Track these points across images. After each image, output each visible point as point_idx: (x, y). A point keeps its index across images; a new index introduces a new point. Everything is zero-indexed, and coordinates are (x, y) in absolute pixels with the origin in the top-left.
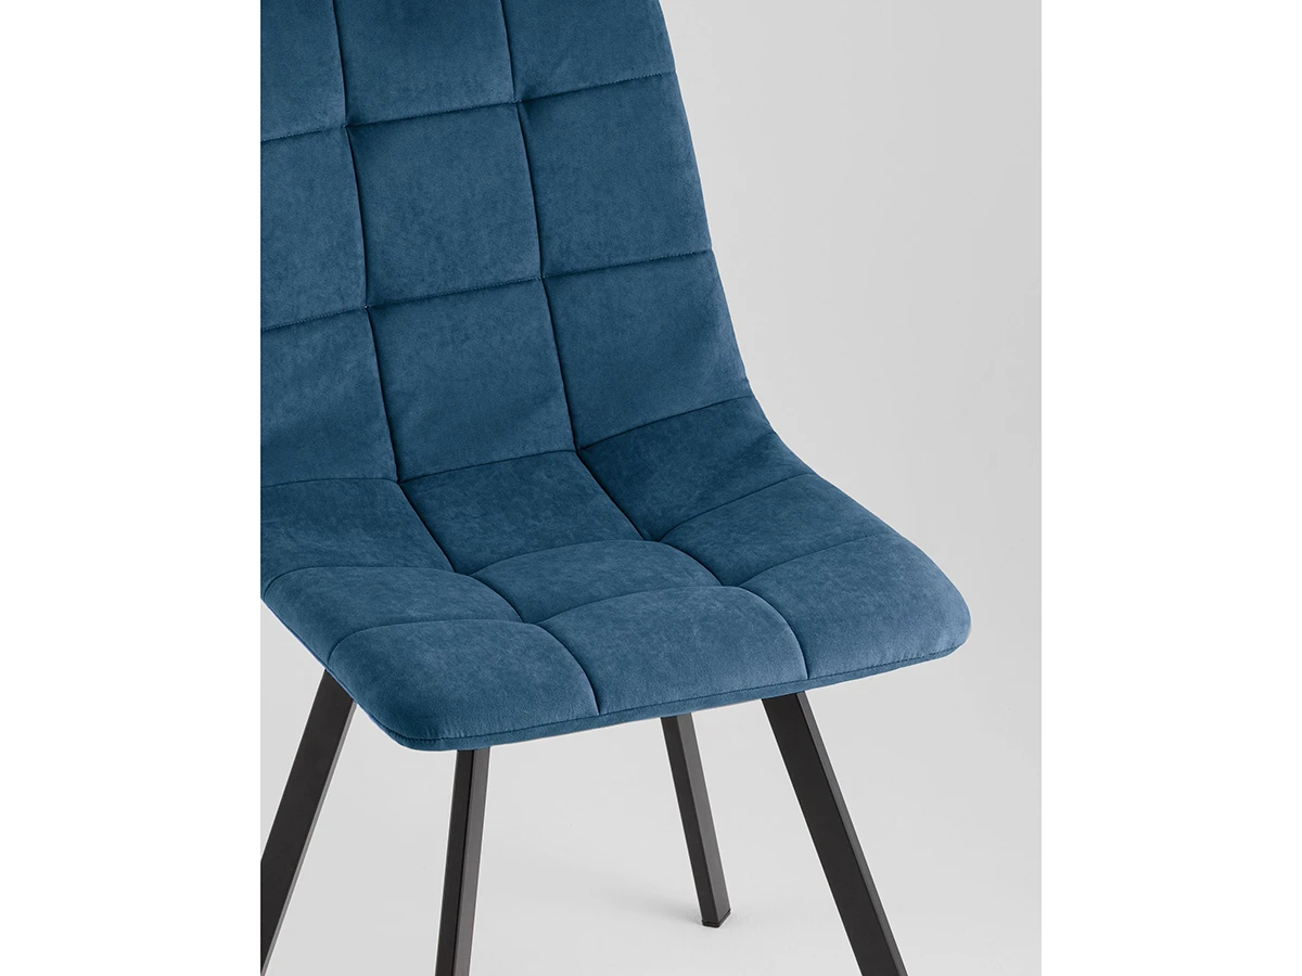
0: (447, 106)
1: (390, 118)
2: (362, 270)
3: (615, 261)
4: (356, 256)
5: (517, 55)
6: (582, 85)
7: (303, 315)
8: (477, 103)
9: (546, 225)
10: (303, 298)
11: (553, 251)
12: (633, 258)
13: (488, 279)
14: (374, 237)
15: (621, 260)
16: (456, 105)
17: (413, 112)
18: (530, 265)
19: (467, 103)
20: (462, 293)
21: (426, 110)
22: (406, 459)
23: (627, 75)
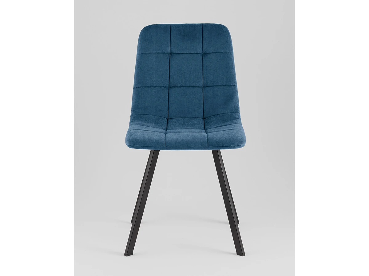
0: (189, 52)
1: (178, 53)
2: (168, 80)
3: (216, 85)
4: (167, 77)
5: (204, 45)
6: (214, 52)
7: (155, 85)
8: (195, 52)
9: (204, 76)
10: (155, 83)
11: (205, 82)
12: (219, 85)
13: (192, 85)
14: (171, 74)
15: (217, 85)
16: (191, 52)
17: (183, 52)
18: (201, 84)
19: (193, 52)
20: (187, 87)
21: (186, 52)
22: (169, 115)
23: (222, 51)
